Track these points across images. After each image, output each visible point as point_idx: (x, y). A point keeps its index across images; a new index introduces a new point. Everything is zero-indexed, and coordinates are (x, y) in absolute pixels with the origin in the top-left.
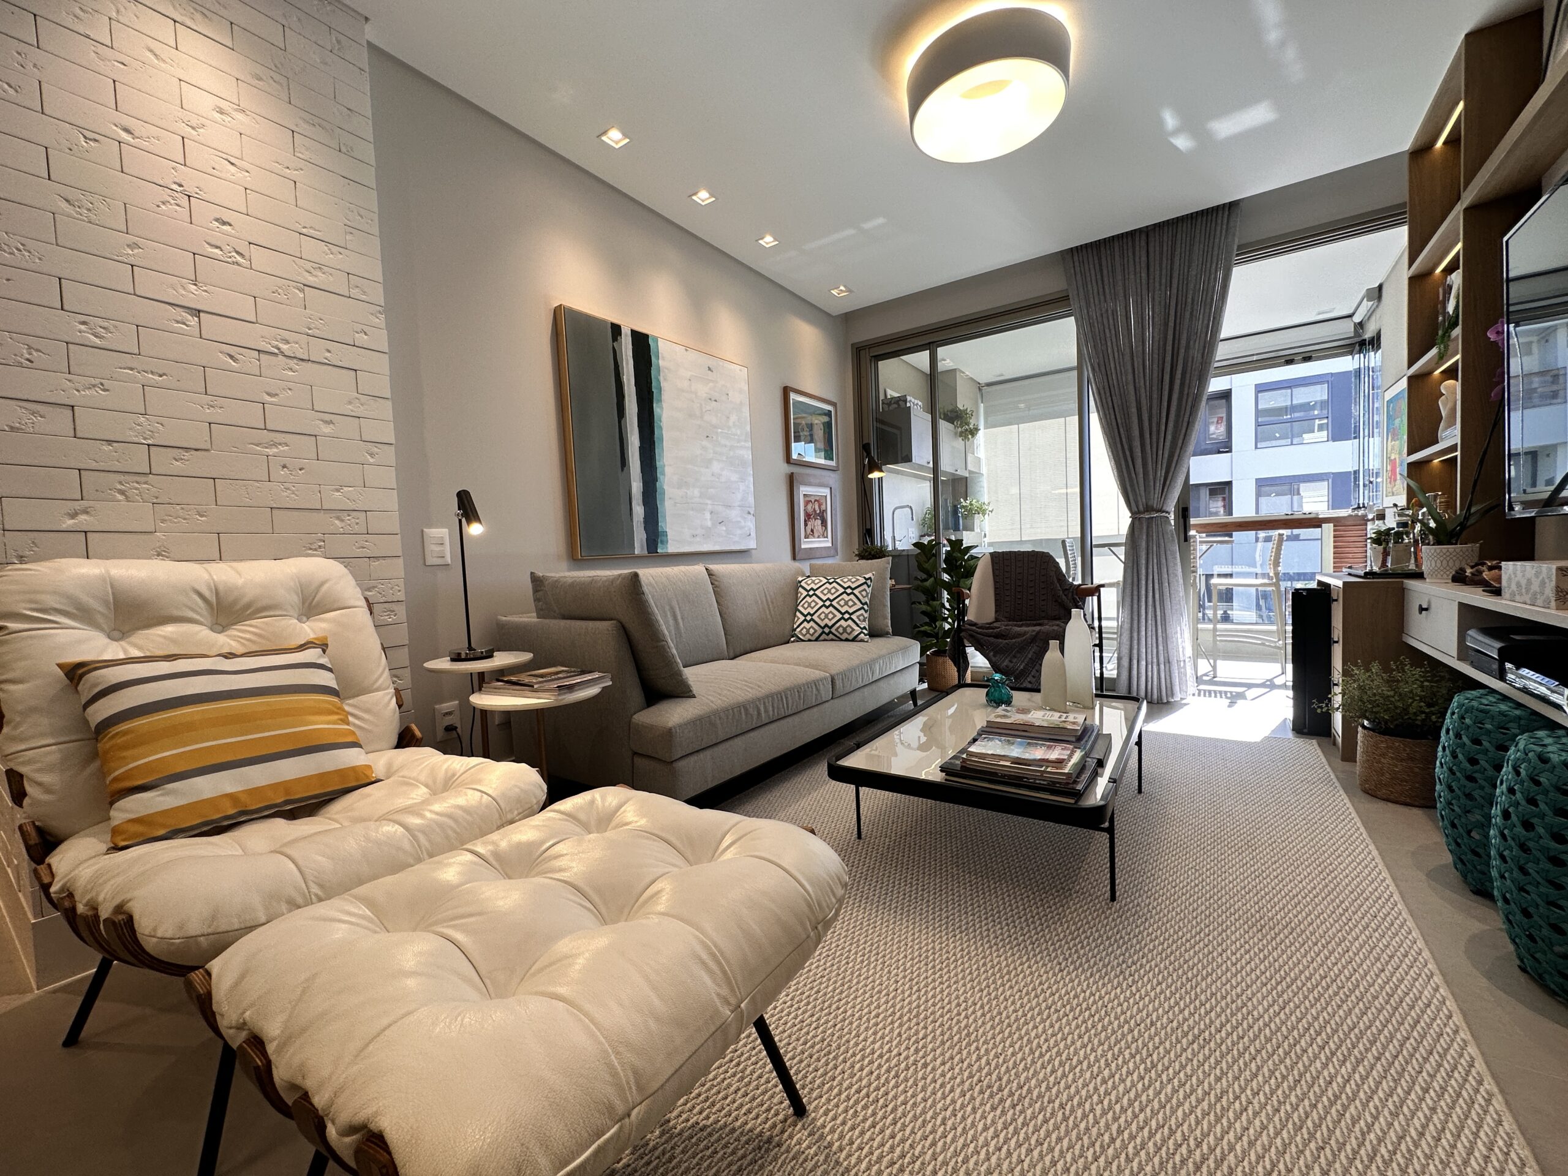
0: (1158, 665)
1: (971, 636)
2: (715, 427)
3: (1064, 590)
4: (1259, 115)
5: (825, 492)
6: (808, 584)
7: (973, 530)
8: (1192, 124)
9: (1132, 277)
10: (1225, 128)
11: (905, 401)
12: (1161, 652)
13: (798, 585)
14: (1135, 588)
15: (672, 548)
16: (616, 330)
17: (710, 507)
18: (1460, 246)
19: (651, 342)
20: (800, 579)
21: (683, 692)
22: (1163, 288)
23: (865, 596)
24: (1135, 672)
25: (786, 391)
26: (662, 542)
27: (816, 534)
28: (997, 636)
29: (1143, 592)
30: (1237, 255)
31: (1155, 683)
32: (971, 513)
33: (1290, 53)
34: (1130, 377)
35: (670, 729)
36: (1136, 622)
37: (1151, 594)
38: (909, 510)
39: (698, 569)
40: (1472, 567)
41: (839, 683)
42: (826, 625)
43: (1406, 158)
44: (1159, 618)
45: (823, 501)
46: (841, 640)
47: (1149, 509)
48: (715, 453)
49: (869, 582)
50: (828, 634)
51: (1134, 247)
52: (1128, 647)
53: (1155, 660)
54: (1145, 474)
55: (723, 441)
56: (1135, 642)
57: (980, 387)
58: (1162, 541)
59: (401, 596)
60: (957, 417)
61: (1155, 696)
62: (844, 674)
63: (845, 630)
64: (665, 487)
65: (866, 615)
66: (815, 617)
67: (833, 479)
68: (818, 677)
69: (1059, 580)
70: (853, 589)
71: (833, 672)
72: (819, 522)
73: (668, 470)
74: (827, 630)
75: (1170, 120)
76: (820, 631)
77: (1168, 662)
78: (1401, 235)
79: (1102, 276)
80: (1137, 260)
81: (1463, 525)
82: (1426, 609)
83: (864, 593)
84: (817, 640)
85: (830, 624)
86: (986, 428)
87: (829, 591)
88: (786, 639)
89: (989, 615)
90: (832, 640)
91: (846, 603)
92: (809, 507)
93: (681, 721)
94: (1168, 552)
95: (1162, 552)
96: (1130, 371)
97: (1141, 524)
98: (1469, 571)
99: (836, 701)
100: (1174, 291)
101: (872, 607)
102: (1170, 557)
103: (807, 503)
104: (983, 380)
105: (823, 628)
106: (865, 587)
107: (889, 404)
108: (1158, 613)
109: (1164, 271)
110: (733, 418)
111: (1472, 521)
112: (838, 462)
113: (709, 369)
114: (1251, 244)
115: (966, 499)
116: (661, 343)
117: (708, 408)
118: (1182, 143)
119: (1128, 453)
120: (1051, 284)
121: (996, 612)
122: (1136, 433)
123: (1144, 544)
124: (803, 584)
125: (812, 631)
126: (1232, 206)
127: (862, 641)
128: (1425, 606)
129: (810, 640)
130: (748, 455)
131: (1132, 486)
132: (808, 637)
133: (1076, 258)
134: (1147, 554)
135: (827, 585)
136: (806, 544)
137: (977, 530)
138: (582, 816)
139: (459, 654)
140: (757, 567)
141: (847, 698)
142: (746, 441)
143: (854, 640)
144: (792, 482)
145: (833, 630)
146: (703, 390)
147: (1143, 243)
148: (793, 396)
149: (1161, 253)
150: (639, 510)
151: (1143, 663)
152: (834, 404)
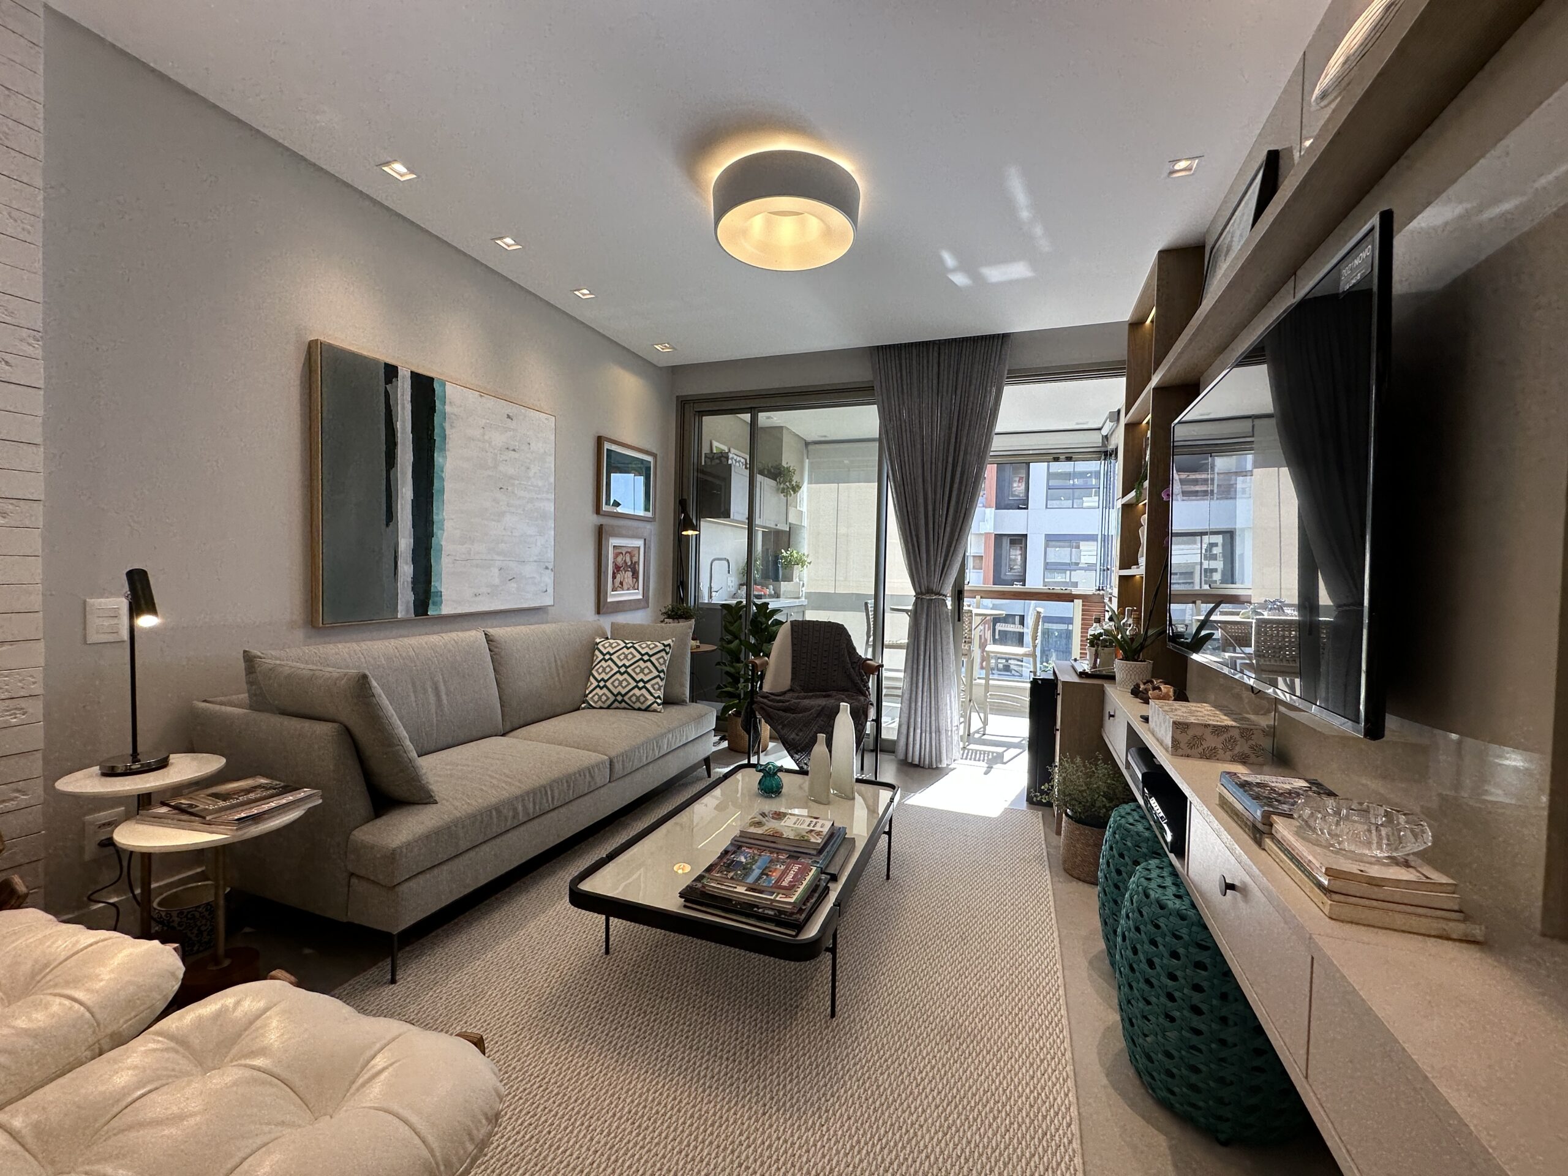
0: (931, 733)
1: (762, 708)
2: (511, 478)
3: (853, 663)
4: (1019, 270)
5: (640, 543)
6: (605, 646)
7: (792, 580)
8: (968, 266)
9: (925, 381)
10: (995, 274)
11: (727, 458)
12: (933, 723)
13: (595, 647)
14: (915, 661)
15: (446, 609)
16: (391, 371)
17: (498, 563)
18: (1150, 416)
19: (436, 385)
20: (598, 640)
21: (423, 798)
22: (950, 395)
23: (662, 661)
24: (911, 739)
25: (600, 441)
26: (435, 604)
27: (625, 586)
28: (785, 710)
29: (921, 667)
30: (1008, 378)
31: (927, 750)
32: (790, 564)
33: (1038, 230)
34: (920, 471)
35: (394, 850)
36: (914, 693)
37: (927, 669)
38: (726, 563)
39: (474, 636)
40: (1144, 684)
41: (618, 767)
42: (619, 693)
43: (1127, 327)
44: (933, 691)
45: (636, 552)
46: (634, 709)
47: (930, 591)
48: (508, 505)
49: (667, 649)
50: (620, 703)
51: (928, 353)
52: (907, 715)
53: (928, 729)
54: (928, 562)
55: (522, 493)
56: (913, 711)
57: (807, 444)
58: (938, 621)
59: (38, 689)
60: (779, 474)
61: (927, 762)
62: (626, 756)
63: (638, 699)
64: (443, 543)
65: (662, 683)
66: (608, 684)
67: (648, 529)
68: (593, 762)
69: (849, 653)
70: (650, 656)
71: (613, 754)
72: (630, 574)
73: (448, 525)
74: (619, 698)
75: (949, 260)
76: (612, 698)
77: (938, 731)
78: (1120, 384)
79: (901, 375)
80: (930, 368)
81: (1142, 647)
82: (1113, 716)
83: (661, 661)
84: (608, 708)
85: (623, 692)
86: (810, 482)
87: (626, 657)
88: (576, 707)
89: (786, 682)
90: (624, 708)
91: (642, 671)
92: (619, 559)
93: (410, 837)
94: (943, 632)
95: (939, 632)
96: (920, 465)
97: (922, 604)
98: (1142, 687)
99: (613, 784)
100: (958, 397)
101: (670, 676)
102: (944, 636)
103: (616, 555)
104: (809, 439)
105: (616, 696)
106: (663, 654)
107: (712, 459)
108: (933, 686)
109: (951, 382)
110: (535, 469)
111: (1149, 642)
112: (654, 513)
113: (509, 417)
114: (1019, 370)
115: (786, 551)
116: (449, 387)
117: (504, 457)
118: (960, 279)
119: (915, 539)
120: (860, 374)
121: (792, 679)
122: (923, 522)
123: (924, 621)
124: (600, 646)
125: (604, 698)
126: (1005, 336)
127: (655, 711)
128: (1112, 713)
129: (601, 708)
130: (550, 507)
131: (917, 569)
132: (600, 704)
133: (881, 354)
134: (926, 631)
135: (625, 650)
136: (613, 597)
137: (796, 580)
138: (196, 1041)
139: (113, 768)
140: (548, 628)
141: (627, 780)
142: (547, 493)
143: (647, 710)
144: (601, 535)
145: (626, 698)
146: (499, 439)
147: (936, 354)
148: (607, 446)
149: (950, 366)
150: (406, 569)
151: (919, 731)
152: (654, 455)
